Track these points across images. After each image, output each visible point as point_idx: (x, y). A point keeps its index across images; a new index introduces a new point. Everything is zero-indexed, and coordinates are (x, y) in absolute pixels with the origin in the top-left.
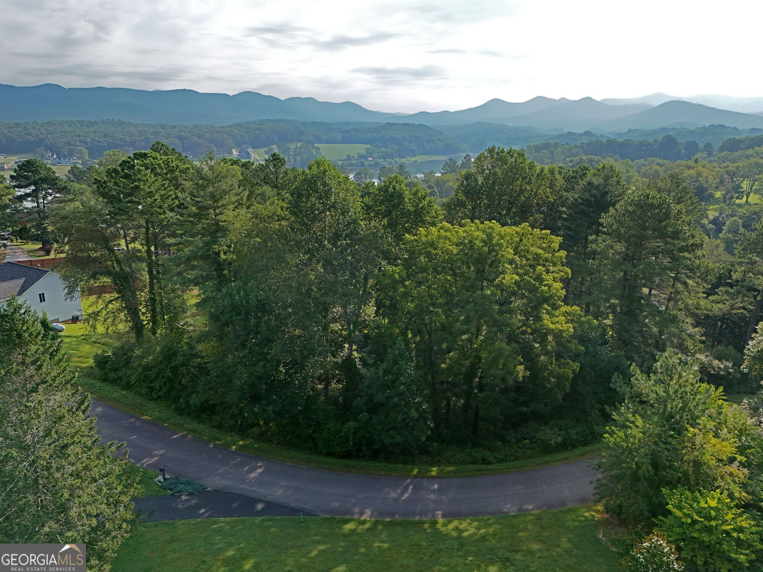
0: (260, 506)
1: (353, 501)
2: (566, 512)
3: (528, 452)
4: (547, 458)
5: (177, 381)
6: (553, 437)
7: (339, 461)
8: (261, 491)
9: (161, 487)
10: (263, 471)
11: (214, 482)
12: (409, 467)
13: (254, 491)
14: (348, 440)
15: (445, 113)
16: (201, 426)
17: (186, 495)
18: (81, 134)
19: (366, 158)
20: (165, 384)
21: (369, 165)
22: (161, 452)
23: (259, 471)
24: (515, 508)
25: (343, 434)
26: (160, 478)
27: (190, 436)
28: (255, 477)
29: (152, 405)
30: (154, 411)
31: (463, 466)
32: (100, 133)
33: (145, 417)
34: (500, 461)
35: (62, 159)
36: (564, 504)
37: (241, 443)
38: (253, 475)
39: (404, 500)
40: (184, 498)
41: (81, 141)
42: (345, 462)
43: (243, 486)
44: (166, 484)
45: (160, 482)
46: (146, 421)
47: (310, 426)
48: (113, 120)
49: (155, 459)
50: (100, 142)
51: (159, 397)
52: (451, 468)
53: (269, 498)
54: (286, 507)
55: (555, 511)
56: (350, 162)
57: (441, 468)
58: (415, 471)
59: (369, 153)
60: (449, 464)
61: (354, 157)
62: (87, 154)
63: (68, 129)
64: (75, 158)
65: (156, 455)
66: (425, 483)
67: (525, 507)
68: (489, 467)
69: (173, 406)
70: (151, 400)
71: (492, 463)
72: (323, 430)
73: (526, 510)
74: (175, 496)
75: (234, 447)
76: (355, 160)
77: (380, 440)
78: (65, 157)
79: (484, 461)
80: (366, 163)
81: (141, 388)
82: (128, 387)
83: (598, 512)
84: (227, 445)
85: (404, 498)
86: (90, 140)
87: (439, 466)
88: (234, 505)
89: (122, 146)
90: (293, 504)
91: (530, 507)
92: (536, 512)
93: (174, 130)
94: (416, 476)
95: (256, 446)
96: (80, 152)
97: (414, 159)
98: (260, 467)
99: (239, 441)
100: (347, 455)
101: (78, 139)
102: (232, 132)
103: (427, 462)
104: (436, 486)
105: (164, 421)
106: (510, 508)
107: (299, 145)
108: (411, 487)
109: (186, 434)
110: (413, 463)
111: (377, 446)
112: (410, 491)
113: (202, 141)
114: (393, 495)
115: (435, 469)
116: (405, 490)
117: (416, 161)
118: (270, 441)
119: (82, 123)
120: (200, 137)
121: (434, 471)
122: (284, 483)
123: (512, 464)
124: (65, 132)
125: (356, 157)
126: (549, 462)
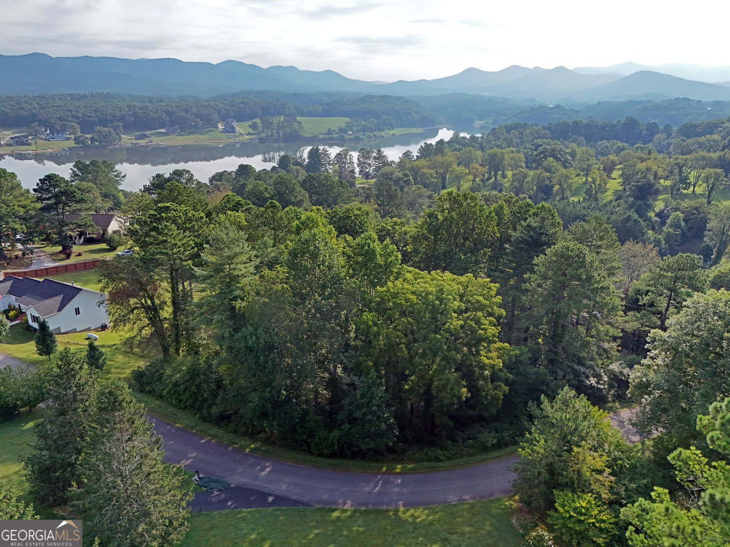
0: (271, 499)
1: (338, 494)
2: (492, 501)
3: (471, 450)
4: (484, 456)
5: (200, 394)
6: (490, 439)
7: (327, 460)
8: (270, 486)
9: (198, 485)
10: (271, 469)
11: (236, 480)
12: (379, 465)
13: (266, 487)
14: (333, 444)
15: (423, 82)
16: (220, 431)
17: (217, 491)
18: (72, 108)
19: (346, 133)
20: (190, 397)
21: (349, 139)
22: (194, 455)
23: (268, 469)
24: (456, 498)
25: (330, 440)
26: (196, 477)
27: (213, 441)
28: (265, 475)
29: (180, 413)
30: (184, 419)
31: (421, 464)
32: (90, 107)
33: (177, 425)
34: (449, 459)
35: (55, 134)
36: (492, 495)
37: (252, 446)
38: (264, 473)
39: (375, 493)
40: (215, 493)
41: (73, 116)
42: (331, 461)
43: (257, 483)
44: (201, 482)
45: (196, 480)
46: (178, 429)
47: (305, 433)
48: (102, 93)
49: (190, 460)
50: (91, 117)
51: (186, 407)
52: (411, 466)
53: (277, 492)
54: (289, 499)
55: (485, 500)
56: (331, 136)
57: (404, 465)
58: (384, 469)
59: (349, 127)
60: (410, 461)
61: (334, 131)
62: (79, 130)
63: (59, 103)
64: (67, 133)
65: (190, 458)
66: (391, 478)
67: (463, 497)
68: (440, 464)
69: (198, 415)
70: (179, 409)
71: (443, 461)
72: (315, 436)
73: (464, 500)
74: (209, 492)
75: (248, 450)
76: (335, 134)
77: (358, 445)
78: (58, 132)
79: (437, 459)
80: (347, 137)
81: (171, 399)
82: (161, 397)
83: (515, 501)
84: (243, 448)
85: (375, 491)
86: (81, 115)
87: (402, 464)
88: (252, 498)
89: (112, 121)
90: (294, 497)
91: (467, 497)
92: (471, 501)
93: (161, 103)
94: (384, 473)
95: (264, 448)
96: (73, 127)
97: (392, 132)
98: (268, 467)
99: (251, 444)
100: (333, 456)
101: (69, 113)
102: (217, 105)
103: (394, 460)
104: (399, 481)
105: (192, 428)
106: (453, 498)
107: (282, 118)
108: (381, 482)
109: (211, 439)
110: (383, 461)
111: (355, 449)
112: (380, 485)
113: (188, 116)
114: (368, 489)
115: (399, 466)
116: (376, 485)
117: (394, 135)
118: (274, 443)
119: (72, 96)
120: (187, 111)
121: (399, 468)
122: (287, 480)
123: (457, 461)
124: (57, 106)
125: (337, 130)
126: (486, 460)
